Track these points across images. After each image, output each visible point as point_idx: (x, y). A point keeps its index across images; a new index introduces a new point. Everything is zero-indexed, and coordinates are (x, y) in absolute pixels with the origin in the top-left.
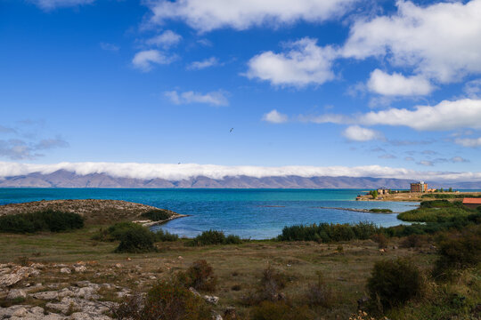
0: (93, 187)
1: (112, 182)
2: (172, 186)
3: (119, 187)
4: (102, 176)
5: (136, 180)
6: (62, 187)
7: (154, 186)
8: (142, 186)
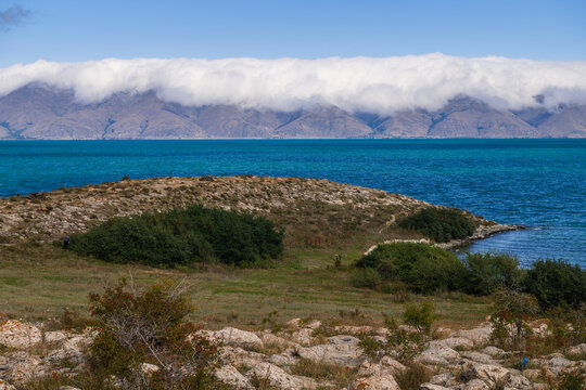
0: (123, 136)
1: (179, 122)
2: (364, 132)
3: (199, 135)
4: (148, 100)
5: (256, 115)
6: (39, 137)
7: (308, 133)
8: (268, 133)
